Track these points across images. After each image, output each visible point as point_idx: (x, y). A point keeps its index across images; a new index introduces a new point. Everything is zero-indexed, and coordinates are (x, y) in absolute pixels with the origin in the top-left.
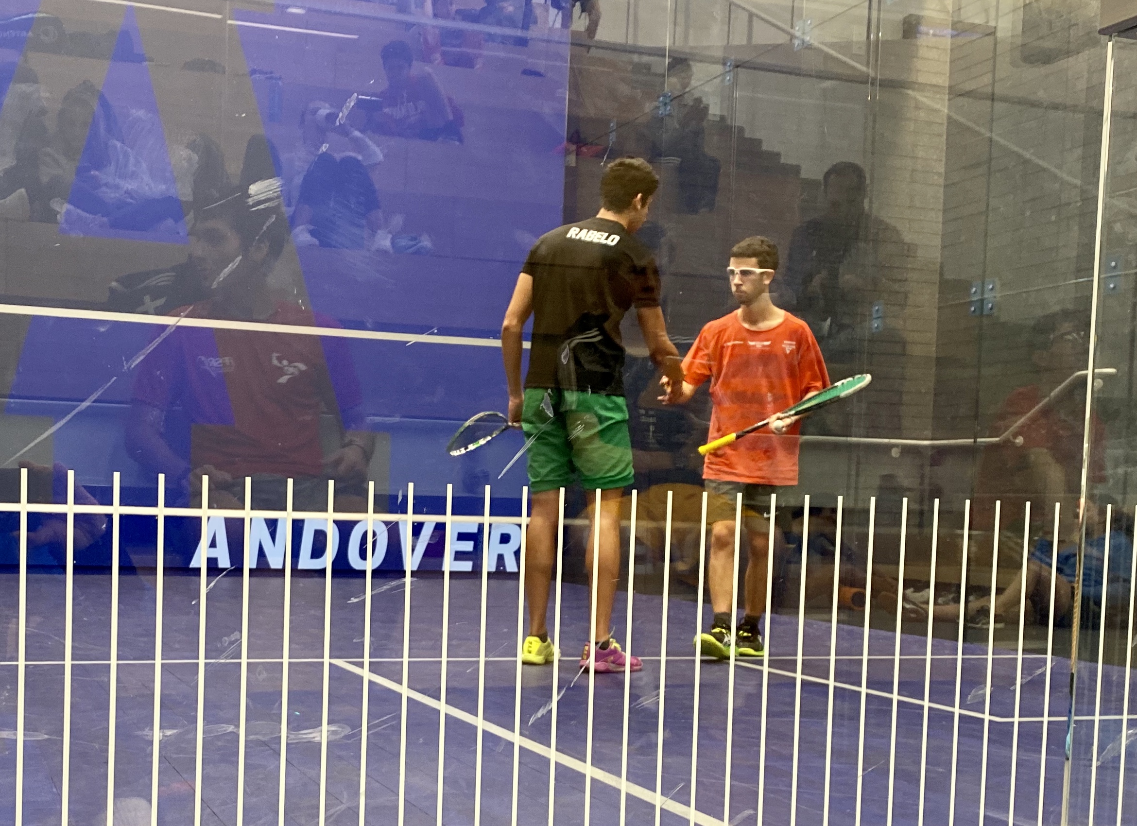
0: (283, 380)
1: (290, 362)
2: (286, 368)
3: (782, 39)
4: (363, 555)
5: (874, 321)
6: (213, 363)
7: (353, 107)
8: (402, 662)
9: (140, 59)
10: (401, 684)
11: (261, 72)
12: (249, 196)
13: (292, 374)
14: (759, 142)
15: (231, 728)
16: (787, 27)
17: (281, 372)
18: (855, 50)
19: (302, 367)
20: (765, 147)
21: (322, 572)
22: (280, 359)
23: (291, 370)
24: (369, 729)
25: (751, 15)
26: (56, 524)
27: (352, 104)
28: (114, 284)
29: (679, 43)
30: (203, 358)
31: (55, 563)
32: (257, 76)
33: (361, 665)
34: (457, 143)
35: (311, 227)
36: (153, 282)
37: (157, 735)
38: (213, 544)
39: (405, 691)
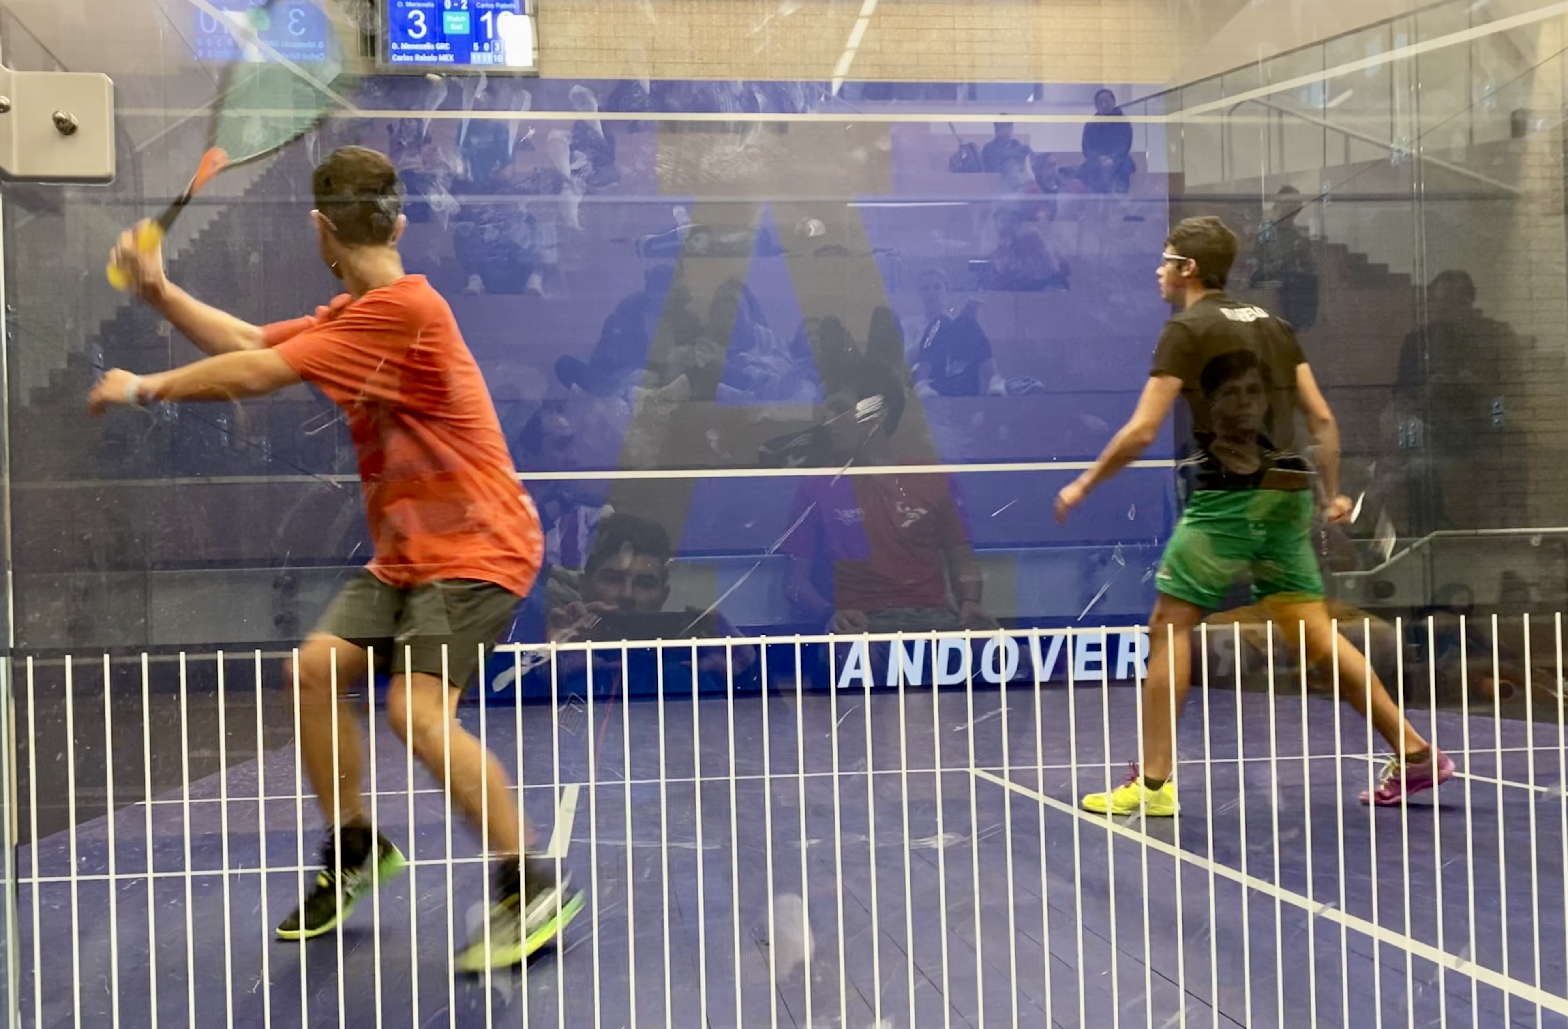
0: (906, 524)
1: (912, 508)
2: (909, 514)
3: (1382, 154)
4: (996, 669)
5: (1494, 417)
6: (848, 515)
7: (937, 332)
8: (1037, 770)
9: (778, 251)
10: (1037, 791)
11: (883, 251)
12: (857, 412)
13: (915, 518)
14: (1364, 256)
15: (863, 838)
16: (1387, 143)
17: (904, 517)
18: (1455, 159)
19: (923, 512)
20: (1371, 260)
21: (962, 687)
22: (903, 506)
23: (913, 515)
24: (978, 836)
25: (1347, 136)
26: (717, 657)
27: (937, 329)
28: (762, 448)
29: (1275, 171)
30: (837, 511)
31: (715, 688)
32: (879, 254)
33: (1000, 774)
34: (1064, 291)
35: (931, 381)
36: (793, 443)
37: (804, 844)
38: (857, 666)
39: (1041, 798)
